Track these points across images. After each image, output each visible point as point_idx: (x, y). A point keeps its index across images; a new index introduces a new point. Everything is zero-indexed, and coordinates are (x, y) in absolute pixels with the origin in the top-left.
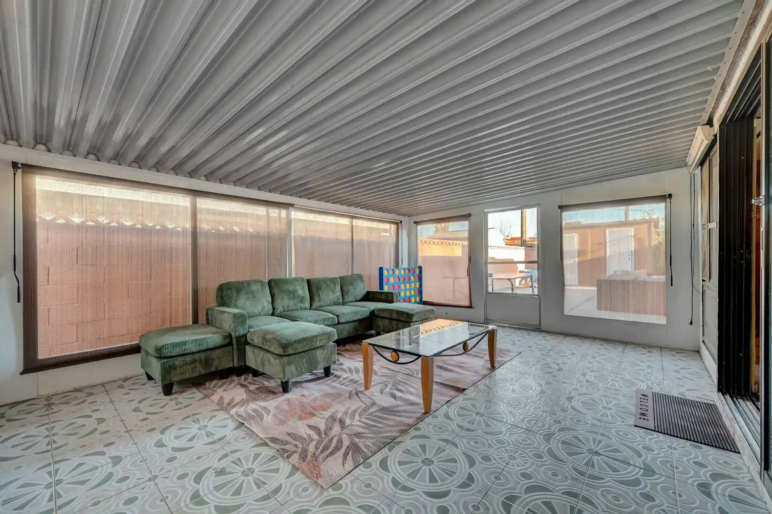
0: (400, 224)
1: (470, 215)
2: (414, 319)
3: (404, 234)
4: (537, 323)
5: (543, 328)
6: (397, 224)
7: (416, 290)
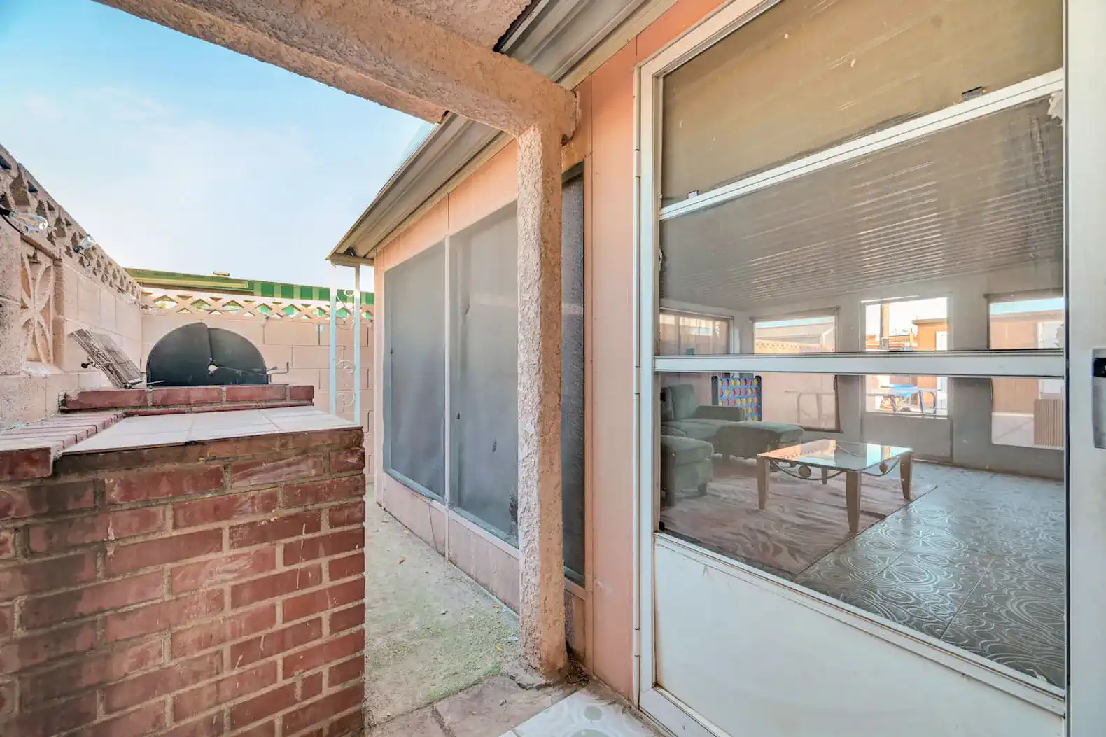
0: (731, 321)
1: (838, 308)
2: (782, 440)
3: (735, 334)
4: (948, 454)
5: (956, 461)
6: (727, 320)
7: (754, 406)
